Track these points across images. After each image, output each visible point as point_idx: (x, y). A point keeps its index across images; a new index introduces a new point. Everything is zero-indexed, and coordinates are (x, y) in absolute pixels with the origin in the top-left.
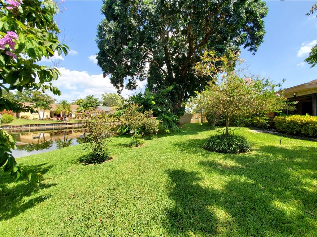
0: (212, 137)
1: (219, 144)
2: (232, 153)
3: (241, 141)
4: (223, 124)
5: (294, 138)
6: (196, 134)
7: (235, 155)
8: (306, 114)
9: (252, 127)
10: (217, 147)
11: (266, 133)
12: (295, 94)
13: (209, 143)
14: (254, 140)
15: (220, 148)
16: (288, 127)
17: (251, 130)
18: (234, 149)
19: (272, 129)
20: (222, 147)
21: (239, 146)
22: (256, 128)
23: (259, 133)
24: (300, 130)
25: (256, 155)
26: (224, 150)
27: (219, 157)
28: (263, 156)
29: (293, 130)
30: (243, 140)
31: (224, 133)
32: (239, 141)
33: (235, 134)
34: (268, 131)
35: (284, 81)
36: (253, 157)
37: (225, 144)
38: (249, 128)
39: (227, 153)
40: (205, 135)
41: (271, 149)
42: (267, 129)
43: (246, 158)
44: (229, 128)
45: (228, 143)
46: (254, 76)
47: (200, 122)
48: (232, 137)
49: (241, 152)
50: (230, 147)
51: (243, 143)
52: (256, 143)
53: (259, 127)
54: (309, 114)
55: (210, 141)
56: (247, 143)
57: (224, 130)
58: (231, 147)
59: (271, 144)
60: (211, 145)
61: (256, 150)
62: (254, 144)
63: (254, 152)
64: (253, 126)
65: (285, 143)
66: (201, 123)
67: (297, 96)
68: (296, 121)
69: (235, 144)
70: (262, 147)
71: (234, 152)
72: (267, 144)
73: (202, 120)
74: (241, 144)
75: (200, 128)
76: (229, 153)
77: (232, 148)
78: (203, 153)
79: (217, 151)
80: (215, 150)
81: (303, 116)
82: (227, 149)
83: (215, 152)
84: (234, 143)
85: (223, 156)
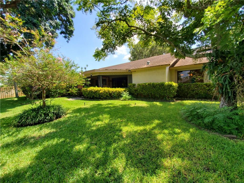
0: (25, 112)
1: (35, 117)
2: (49, 122)
3: (57, 109)
4: (39, 97)
5: (92, 100)
6: (5, 111)
7: (51, 122)
8: (96, 86)
9: (69, 97)
10: (32, 120)
11: (78, 99)
12: (91, 75)
13: (21, 118)
14: (69, 106)
15: (36, 121)
16: (89, 94)
17: (68, 98)
18: (50, 117)
19: (81, 96)
20: (38, 119)
21: (56, 114)
22: (72, 97)
23: (74, 100)
24: (94, 95)
25: (68, 118)
26: (40, 122)
27: (34, 129)
28: (73, 116)
29: (91, 96)
30: (59, 108)
31: (41, 104)
32: (55, 109)
33: (52, 104)
34: (79, 98)
35: (87, 66)
36: (66, 119)
37: (41, 116)
38: (67, 97)
39: (43, 123)
40: (18, 110)
41: (79, 110)
42: (79, 96)
43: (60, 122)
44: (46, 99)
45: (45, 114)
46: (65, 57)
47: (15, 96)
48: (49, 107)
49: (58, 118)
50: (46, 117)
51: (59, 110)
52: (70, 108)
53: (74, 96)
54: (97, 86)
55: (22, 117)
56: (62, 110)
57: (41, 102)
58: (48, 116)
59: (79, 107)
60: (23, 120)
61: (69, 113)
62: (68, 109)
63: (68, 116)
64: (70, 95)
65: (87, 104)
66: (15, 98)
67: (92, 76)
68: (92, 91)
69: (52, 112)
70: (74, 110)
71: (51, 120)
72: (77, 107)
73: (17, 95)
74: (57, 111)
75: (12, 104)
76: (46, 122)
77: (48, 118)
78: (10, 133)
79: (31, 125)
80: (29, 124)
81: (95, 87)
82: (43, 120)
83: (29, 126)
84: (50, 113)
85: (39, 127)
